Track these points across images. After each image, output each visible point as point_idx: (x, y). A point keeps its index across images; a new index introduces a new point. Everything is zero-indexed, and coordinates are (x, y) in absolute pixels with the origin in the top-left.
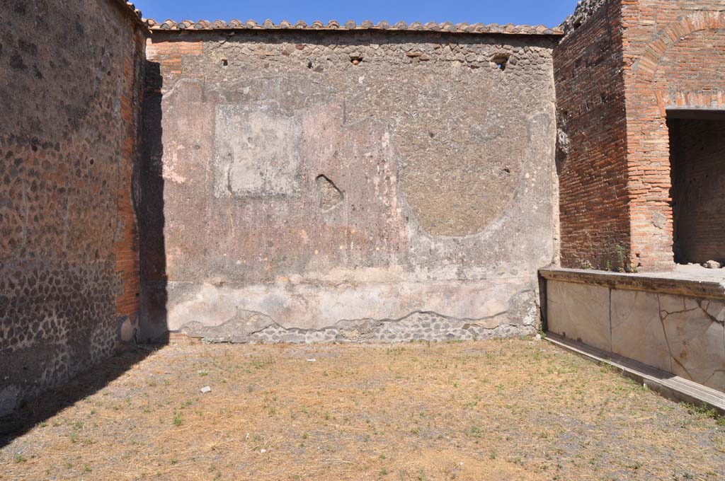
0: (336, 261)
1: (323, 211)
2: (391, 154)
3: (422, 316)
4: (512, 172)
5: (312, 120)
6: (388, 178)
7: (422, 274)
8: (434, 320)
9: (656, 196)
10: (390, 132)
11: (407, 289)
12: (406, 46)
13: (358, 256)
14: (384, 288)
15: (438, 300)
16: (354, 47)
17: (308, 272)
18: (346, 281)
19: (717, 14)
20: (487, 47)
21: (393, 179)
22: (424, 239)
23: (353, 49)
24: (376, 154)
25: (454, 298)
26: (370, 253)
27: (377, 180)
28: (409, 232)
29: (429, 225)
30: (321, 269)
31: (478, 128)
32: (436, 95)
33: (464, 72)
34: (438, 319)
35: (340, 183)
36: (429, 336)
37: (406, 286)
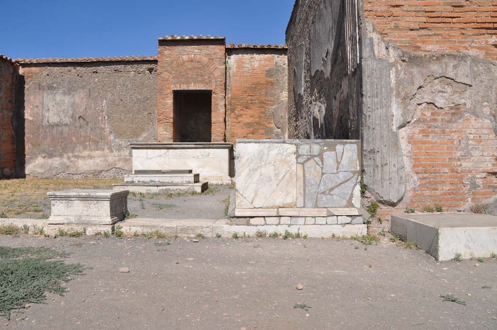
0: (85, 148)
1: (81, 130)
2: (106, 108)
3: (116, 170)
4: (152, 114)
5: (78, 96)
6: (104, 117)
7: (116, 153)
8: (121, 171)
9: (167, 121)
10: (106, 100)
11: (110, 159)
12: (113, 67)
13: (93, 147)
14: (102, 159)
15: (122, 164)
16: (94, 68)
17: (75, 152)
18: (88, 156)
19: (193, 55)
20: (145, 65)
21: (106, 118)
22: (117, 140)
23: (94, 69)
24: (100, 108)
25: (128, 163)
26: (97, 145)
27: (100, 118)
28: (112, 137)
29: (119, 134)
30: (79, 151)
31: (140, 97)
32: (124, 85)
33: (135, 76)
34: (122, 171)
35: (87, 120)
36: (119, 177)
37: (110, 158)
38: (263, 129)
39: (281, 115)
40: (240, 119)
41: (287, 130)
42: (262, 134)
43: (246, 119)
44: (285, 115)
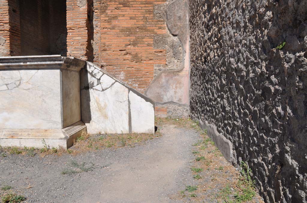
38: (150, 37)
39: (178, 15)
40: (115, 23)
41: (189, 39)
42: (148, 45)
43: (124, 23)
44: (185, 15)
